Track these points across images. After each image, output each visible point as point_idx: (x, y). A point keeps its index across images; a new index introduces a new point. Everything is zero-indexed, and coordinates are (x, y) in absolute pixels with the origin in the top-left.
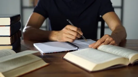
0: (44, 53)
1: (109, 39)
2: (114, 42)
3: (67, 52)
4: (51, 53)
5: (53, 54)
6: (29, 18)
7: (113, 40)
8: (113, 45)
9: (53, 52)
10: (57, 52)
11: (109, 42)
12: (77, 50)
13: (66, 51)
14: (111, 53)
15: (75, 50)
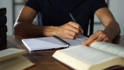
0: (32, 50)
1: (103, 35)
2: (107, 39)
3: (58, 49)
4: (39, 50)
5: (41, 52)
6: (21, 12)
7: (107, 36)
8: (107, 42)
9: (41, 49)
10: (46, 50)
11: (102, 39)
12: (68, 47)
13: (56, 48)
14: (105, 51)
15: (65, 48)
